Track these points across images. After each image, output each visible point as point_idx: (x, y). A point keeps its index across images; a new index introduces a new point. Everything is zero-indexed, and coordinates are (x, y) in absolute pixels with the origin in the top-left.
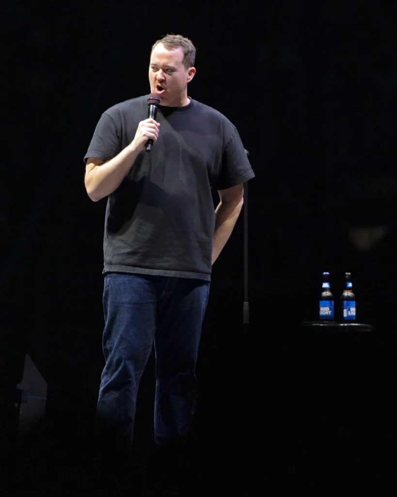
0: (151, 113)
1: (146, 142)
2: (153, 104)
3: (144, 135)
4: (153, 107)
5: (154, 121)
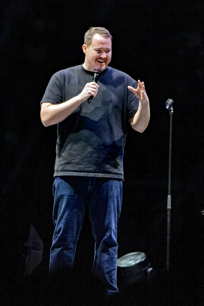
0: (94, 79)
1: (89, 97)
2: (97, 73)
3: (89, 93)
4: (97, 75)
5: (96, 84)
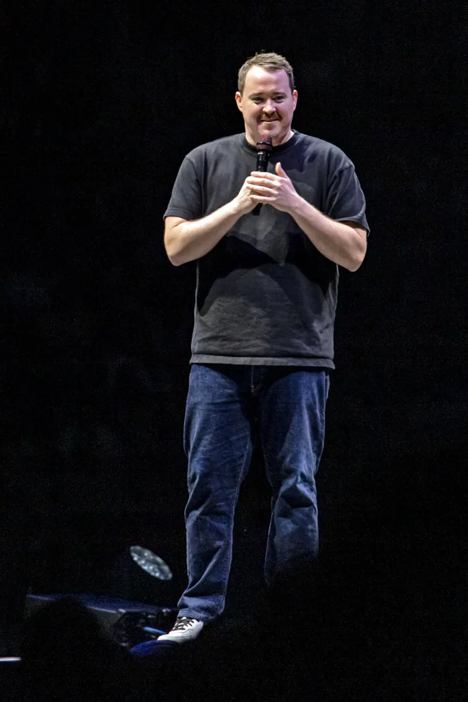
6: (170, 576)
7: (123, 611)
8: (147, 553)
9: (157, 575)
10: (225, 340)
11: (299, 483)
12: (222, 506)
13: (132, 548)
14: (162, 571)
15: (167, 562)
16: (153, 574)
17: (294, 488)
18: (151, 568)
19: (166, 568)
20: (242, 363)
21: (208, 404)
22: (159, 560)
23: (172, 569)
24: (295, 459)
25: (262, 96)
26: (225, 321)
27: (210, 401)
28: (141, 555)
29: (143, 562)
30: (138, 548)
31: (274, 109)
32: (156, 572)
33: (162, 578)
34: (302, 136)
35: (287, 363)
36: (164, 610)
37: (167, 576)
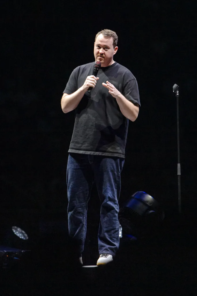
5: (95, 77)
6: (27, 238)
7: (5, 251)
8: (19, 229)
9: (23, 237)
10: (76, 143)
11: (108, 201)
12: (80, 210)
13: (13, 227)
14: (24, 236)
15: (26, 233)
16: (21, 237)
17: (106, 203)
18: (20, 235)
19: (26, 235)
20: (81, 153)
21: (72, 169)
22: (23, 232)
23: (28, 236)
24: (106, 191)
25: (100, 46)
26: (77, 136)
27: (73, 168)
28: (16, 230)
29: (17, 232)
30: (15, 227)
31: (103, 53)
32: (22, 237)
33: (24, 239)
34: (118, 64)
35: (99, 154)
36: (22, 251)
37: (26, 238)
